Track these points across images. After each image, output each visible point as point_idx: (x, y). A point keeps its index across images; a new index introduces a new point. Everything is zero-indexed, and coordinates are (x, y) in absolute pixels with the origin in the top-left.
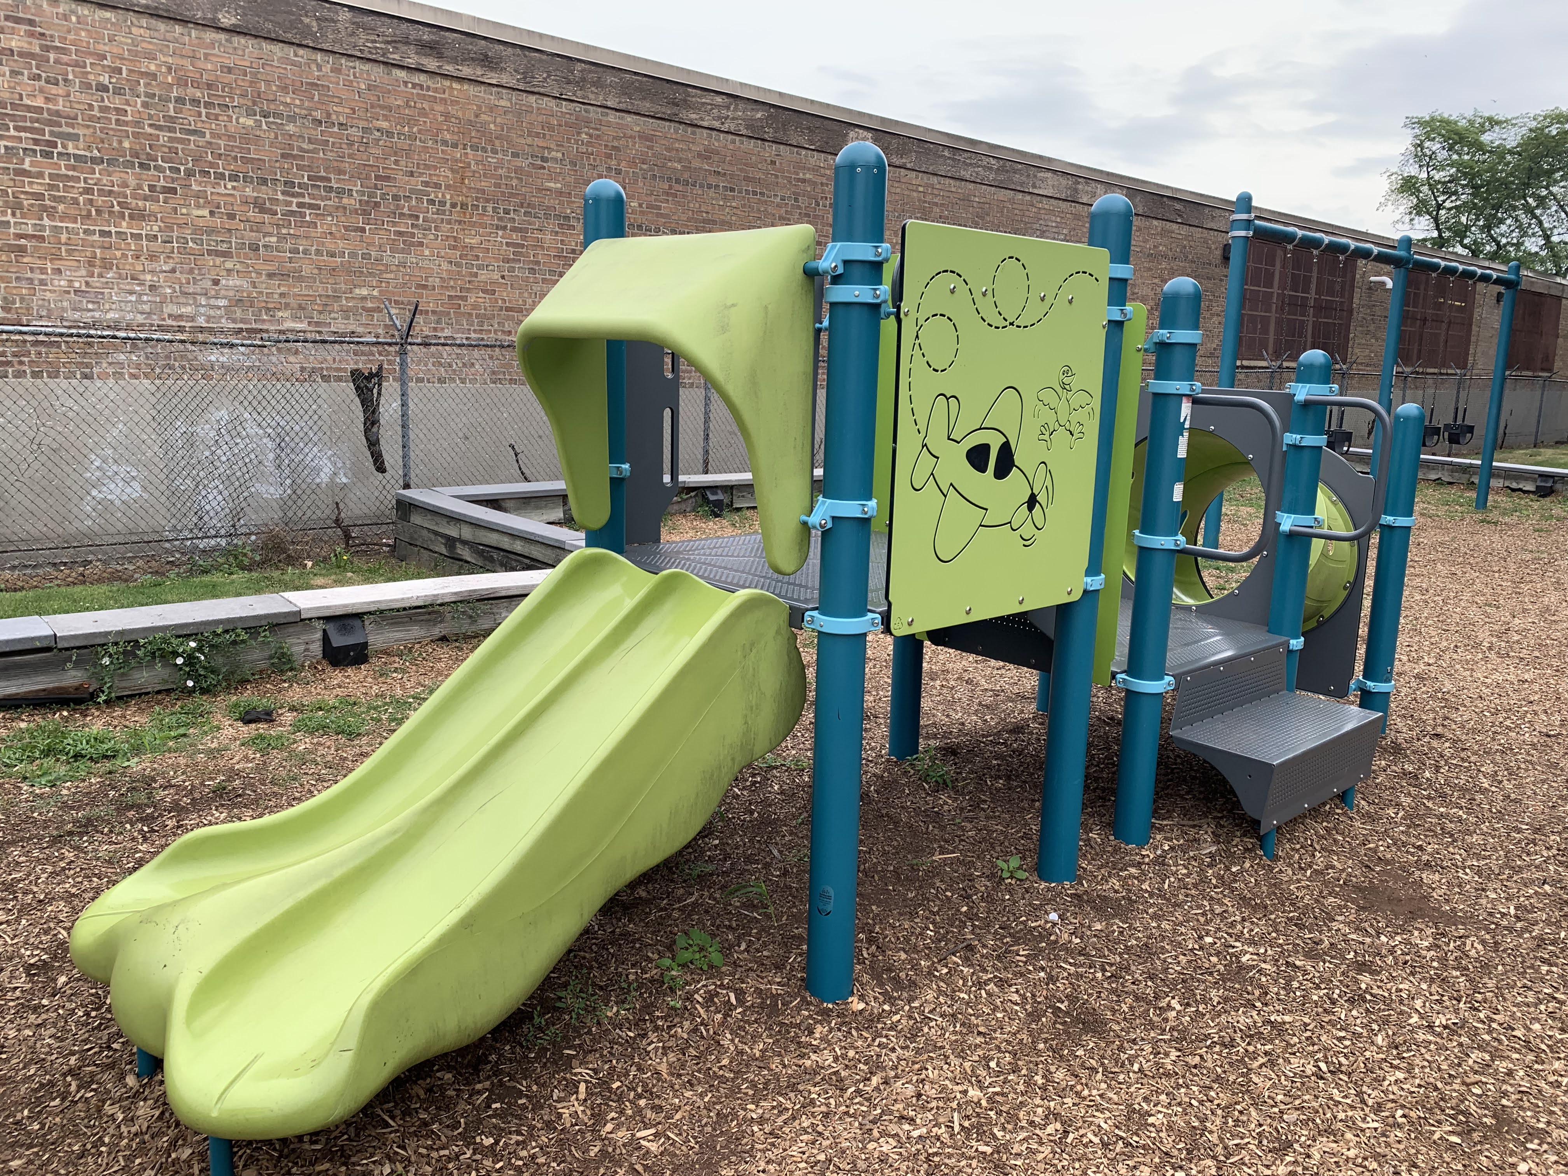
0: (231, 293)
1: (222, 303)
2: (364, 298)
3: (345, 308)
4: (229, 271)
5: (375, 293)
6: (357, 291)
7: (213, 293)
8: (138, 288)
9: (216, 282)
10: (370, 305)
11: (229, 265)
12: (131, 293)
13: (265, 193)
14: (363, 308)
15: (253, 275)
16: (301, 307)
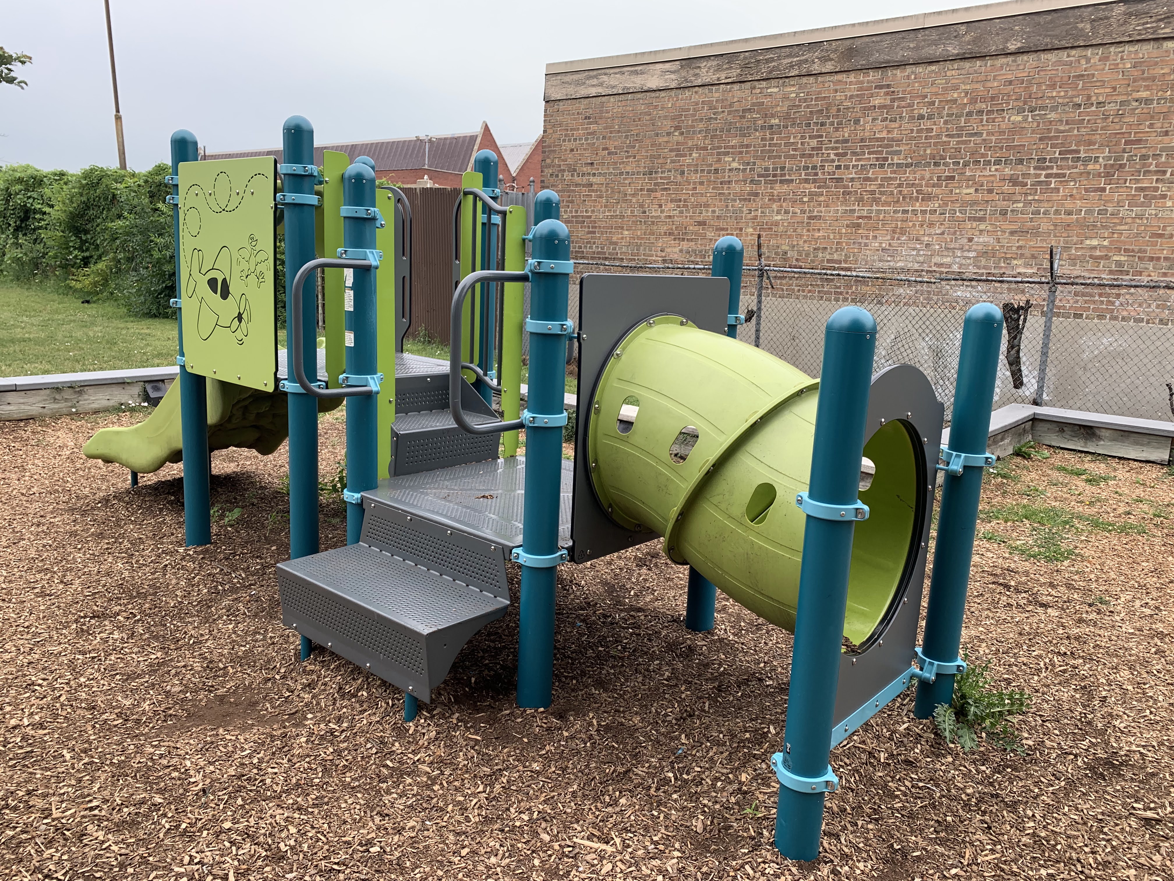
0: (980, 248)
1: (972, 254)
2: (1094, 248)
3: (1073, 257)
4: (981, 231)
5: (1106, 243)
6: (1088, 242)
7: (967, 247)
8: (918, 246)
9: (970, 240)
10: (1098, 253)
11: (982, 227)
12: (914, 249)
13: (1020, 169)
14: (1091, 257)
15: (999, 233)
16: (1033, 257)
